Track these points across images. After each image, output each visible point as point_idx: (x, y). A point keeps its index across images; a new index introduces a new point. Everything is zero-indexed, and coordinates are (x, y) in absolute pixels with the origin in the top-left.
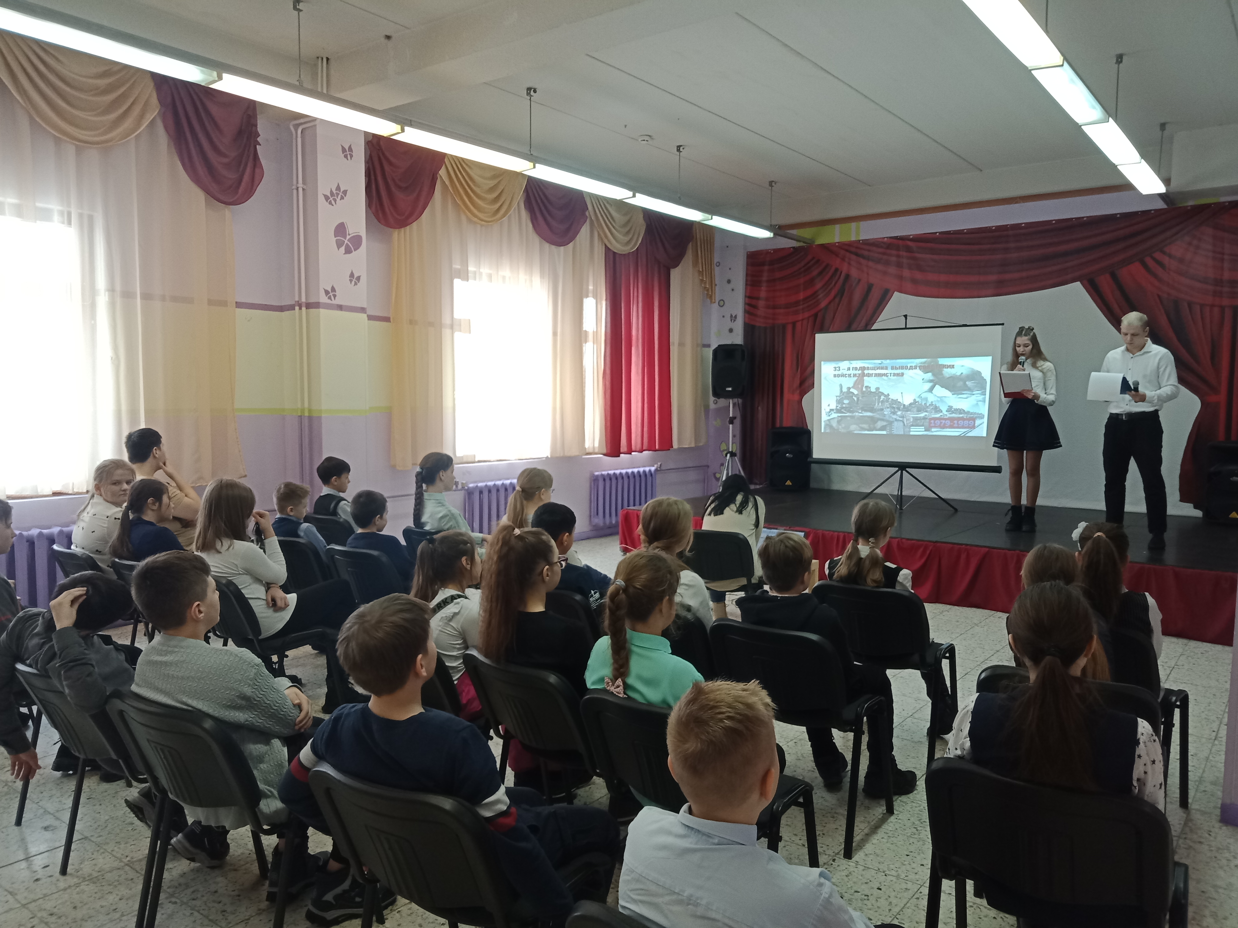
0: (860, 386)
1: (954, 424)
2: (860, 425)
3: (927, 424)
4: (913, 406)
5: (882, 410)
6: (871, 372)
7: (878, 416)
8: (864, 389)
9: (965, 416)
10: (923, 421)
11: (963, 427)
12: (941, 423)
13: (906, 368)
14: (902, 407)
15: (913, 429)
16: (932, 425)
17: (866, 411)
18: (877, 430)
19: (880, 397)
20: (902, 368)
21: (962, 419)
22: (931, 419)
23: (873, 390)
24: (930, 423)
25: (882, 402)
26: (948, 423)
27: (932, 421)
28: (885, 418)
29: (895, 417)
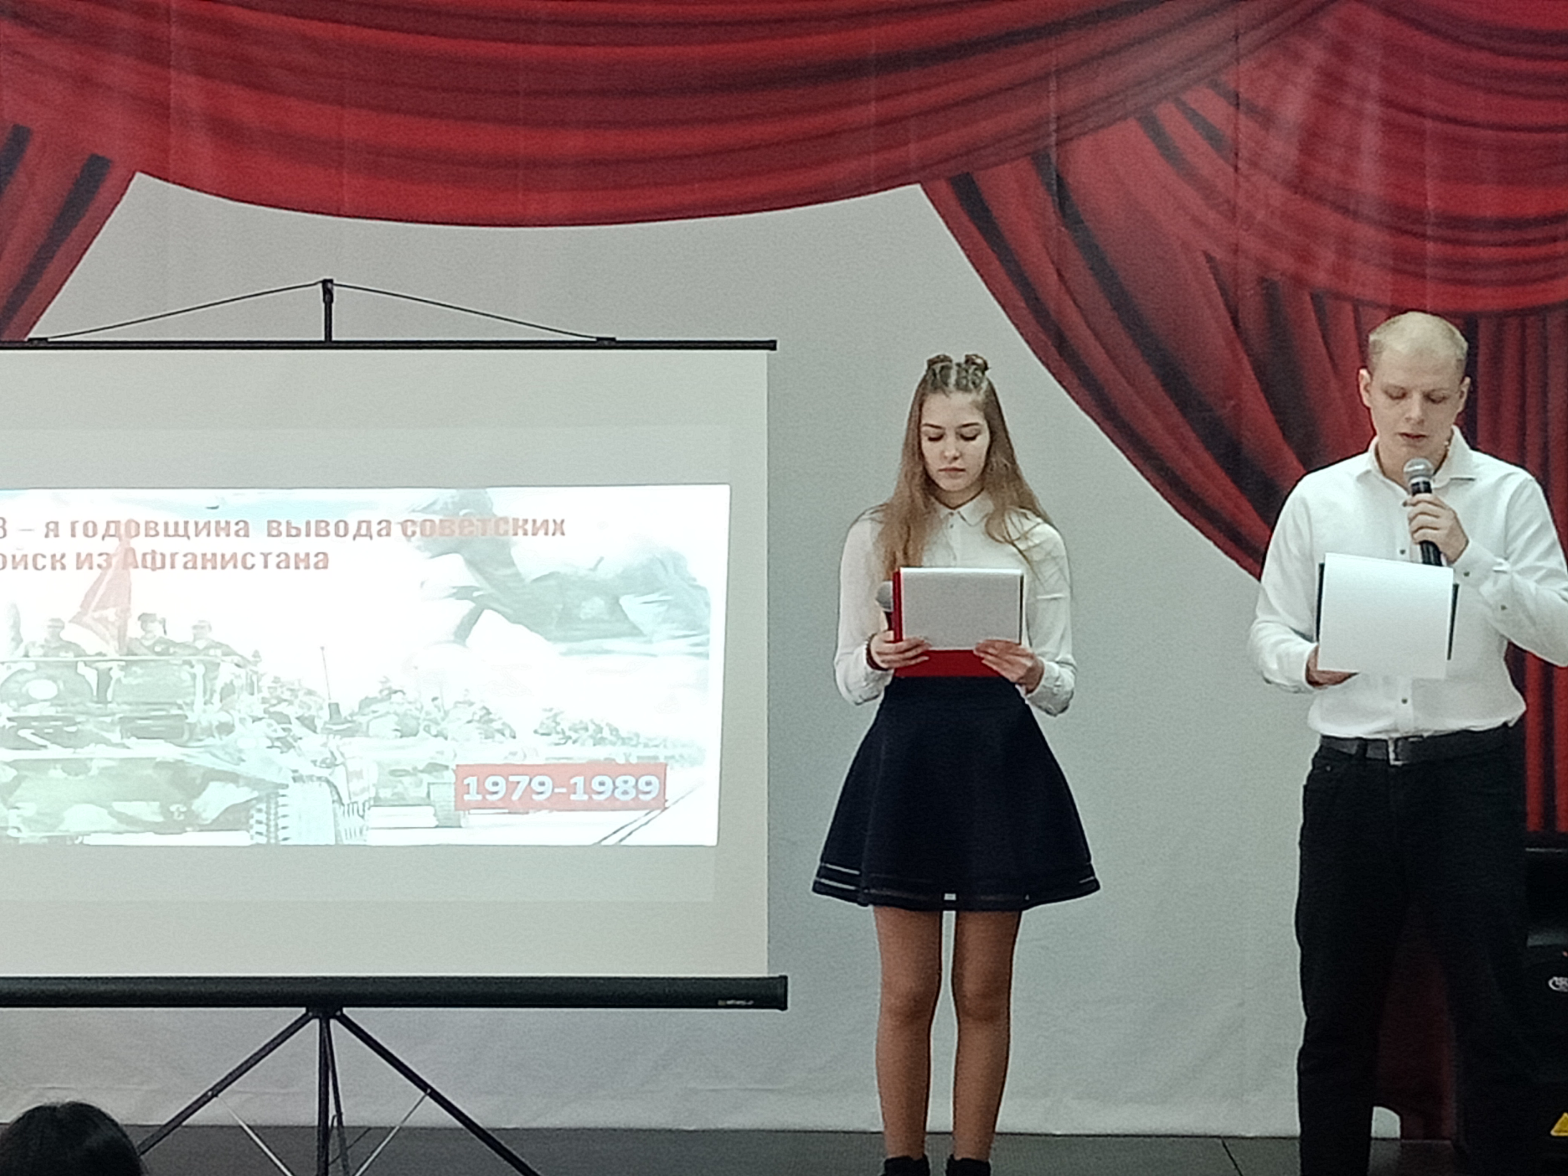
0: (110, 614)
1: (573, 790)
2: (118, 806)
3: (445, 794)
4: (381, 708)
5: (226, 729)
6: (163, 545)
7: (205, 761)
8: (134, 630)
9: (618, 754)
10: (427, 778)
11: (613, 805)
12: (512, 787)
13: (341, 529)
14: (325, 714)
15: (376, 816)
16: (473, 796)
17: (144, 735)
18: (203, 829)
19: (212, 667)
20: (321, 528)
21: (610, 768)
22: (462, 771)
23: (180, 633)
24: (461, 789)
25: (228, 691)
26: (546, 786)
27: (472, 781)
28: (241, 769)
29: (290, 760)
